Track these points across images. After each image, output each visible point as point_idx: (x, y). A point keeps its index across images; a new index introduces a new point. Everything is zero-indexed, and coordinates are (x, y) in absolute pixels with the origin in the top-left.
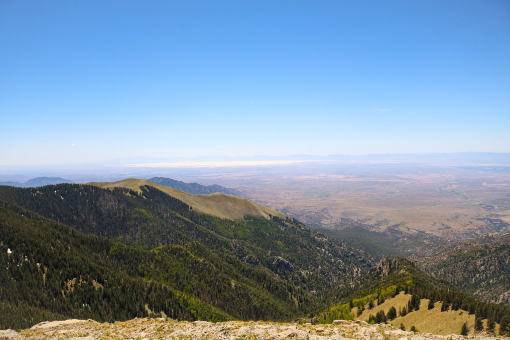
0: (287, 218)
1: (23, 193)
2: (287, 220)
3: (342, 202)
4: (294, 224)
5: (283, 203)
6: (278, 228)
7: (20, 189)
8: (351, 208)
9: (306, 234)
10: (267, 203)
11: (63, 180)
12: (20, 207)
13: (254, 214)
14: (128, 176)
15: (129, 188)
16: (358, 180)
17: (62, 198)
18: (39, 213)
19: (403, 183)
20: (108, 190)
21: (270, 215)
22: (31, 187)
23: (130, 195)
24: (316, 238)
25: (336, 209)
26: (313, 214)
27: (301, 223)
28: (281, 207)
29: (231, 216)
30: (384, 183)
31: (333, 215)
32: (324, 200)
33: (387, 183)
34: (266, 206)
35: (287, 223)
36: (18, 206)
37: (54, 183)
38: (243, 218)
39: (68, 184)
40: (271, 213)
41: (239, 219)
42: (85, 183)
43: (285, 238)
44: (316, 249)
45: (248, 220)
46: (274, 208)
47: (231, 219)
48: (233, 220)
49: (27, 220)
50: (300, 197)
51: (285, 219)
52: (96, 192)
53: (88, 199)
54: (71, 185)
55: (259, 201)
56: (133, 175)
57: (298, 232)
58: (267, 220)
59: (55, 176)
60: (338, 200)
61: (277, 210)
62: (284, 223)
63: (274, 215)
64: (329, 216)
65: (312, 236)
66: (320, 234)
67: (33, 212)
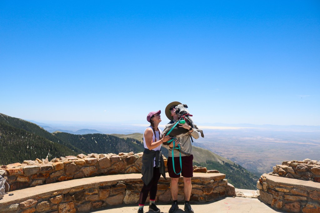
0: (234, 164)
1: (74, 138)
2: (234, 165)
3: (272, 156)
4: (239, 169)
5: (232, 155)
6: (228, 171)
7: (73, 135)
8: (278, 160)
9: (247, 176)
10: (221, 153)
11: (97, 131)
12: (72, 146)
13: (213, 160)
14: (136, 132)
15: (136, 139)
16: (283, 142)
17: (96, 142)
18: (82, 150)
19: (316, 146)
20: (123, 139)
21: (223, 162)
22: (79, 134)
23: (136, 143)
24: (253, 179)
25: (267, 160)
26: (252, 163)
27: (243, 168)
28: (231, 157)
29: (198, 161)
30: (302, 145)
31: (265, 164)
32: (260, 154)
33: (304, 145)
34: (221, 155)
35: (234, 168)
36: (71, 145)
37: (92, 133)
38: (206, 162)
39: (100, 134)
40: (224, 160)
41: (203, 163)
42: (110, 134)
43: (232, 177)
44: (253, 186)
45: (209, 164)
46: (226, 157)
48: (199, 163)
49: (76, 153)
50: (243, 151)
51: (233, 164)
52: (116, 140)
53: (111, 143)
54: (102, 135)
55: (216, 152)
56: (138, 131)
57: (241, 174)
58: (221, 165)
59: (93, 129)
60: (269, 155)
61: (228, 158)
62: (232, 168)
64: (263, 165)
65: (251, 177)
66: (256, 177)
67: (79, 149)
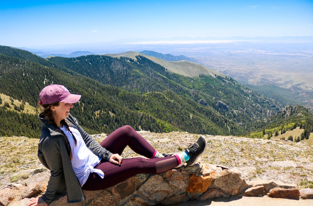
0: (226, 77)
1: (68, 61)
2: (226, 78)
3: (263, 68)
4: (230, 81)
5: (224, 68)
6: (220, 83)
7: (66, 59)
8: (269, 72)
9: (238, 87)
10: (214, 67)
11: (90, 53)
12: (67, 69)
13: (206, 74)
14: (128, 50)
15: (129, 57)
16: (274, 54)
17: (90, 64)
18: (78, 73)
19: (306, 56)
20: (116, 59)
21: (216, 75)
22: (72, 57)
23: (130, 62)
24: (244, 90)
25: (258, 72)
26: (243, 75)
27: (235, 81)
28: (223, 70)
29: (191, 75)
30: (292, 56)
31: (256, 76)
32: (251, 66)
33: (294, 57)
34: (213, 69)
35: (226, 80)
36: (66, 69)
37: (85, 55)
38: (198, 76)
39: (93, 55)
40: (216, 74)
41: (196, 77)
42: (103, 54)
43: (224, 89)
44: (244, 97)
45: (201, 78)
46: (218, 71)
47: (191, 77)
48: (192, 78)
49: (71, 76)
50: (235, 64)
51: (225, 77)
52: (110, 60)
53: (105, 63)
54: (95, 56)
55: (209, 66)
56: (131, 49)
57: (233, 86)
58: (213, 78)
59: (85, 50)
60: (260, 67)
61: (220, 72)
62: (224, 80)
63: (218, 75)
64: (253, 77)
65: (242, 89)
66: (247, 88)
67: (74, 72)
